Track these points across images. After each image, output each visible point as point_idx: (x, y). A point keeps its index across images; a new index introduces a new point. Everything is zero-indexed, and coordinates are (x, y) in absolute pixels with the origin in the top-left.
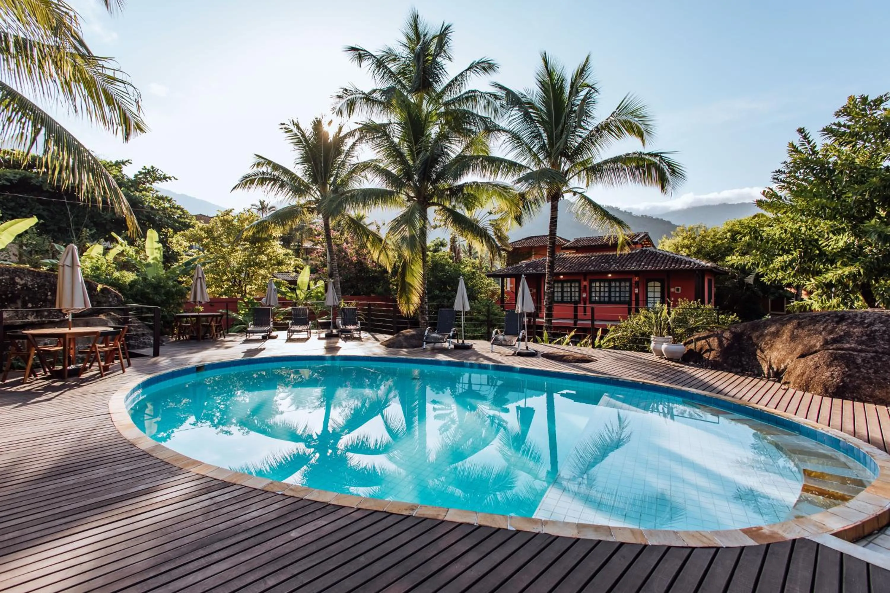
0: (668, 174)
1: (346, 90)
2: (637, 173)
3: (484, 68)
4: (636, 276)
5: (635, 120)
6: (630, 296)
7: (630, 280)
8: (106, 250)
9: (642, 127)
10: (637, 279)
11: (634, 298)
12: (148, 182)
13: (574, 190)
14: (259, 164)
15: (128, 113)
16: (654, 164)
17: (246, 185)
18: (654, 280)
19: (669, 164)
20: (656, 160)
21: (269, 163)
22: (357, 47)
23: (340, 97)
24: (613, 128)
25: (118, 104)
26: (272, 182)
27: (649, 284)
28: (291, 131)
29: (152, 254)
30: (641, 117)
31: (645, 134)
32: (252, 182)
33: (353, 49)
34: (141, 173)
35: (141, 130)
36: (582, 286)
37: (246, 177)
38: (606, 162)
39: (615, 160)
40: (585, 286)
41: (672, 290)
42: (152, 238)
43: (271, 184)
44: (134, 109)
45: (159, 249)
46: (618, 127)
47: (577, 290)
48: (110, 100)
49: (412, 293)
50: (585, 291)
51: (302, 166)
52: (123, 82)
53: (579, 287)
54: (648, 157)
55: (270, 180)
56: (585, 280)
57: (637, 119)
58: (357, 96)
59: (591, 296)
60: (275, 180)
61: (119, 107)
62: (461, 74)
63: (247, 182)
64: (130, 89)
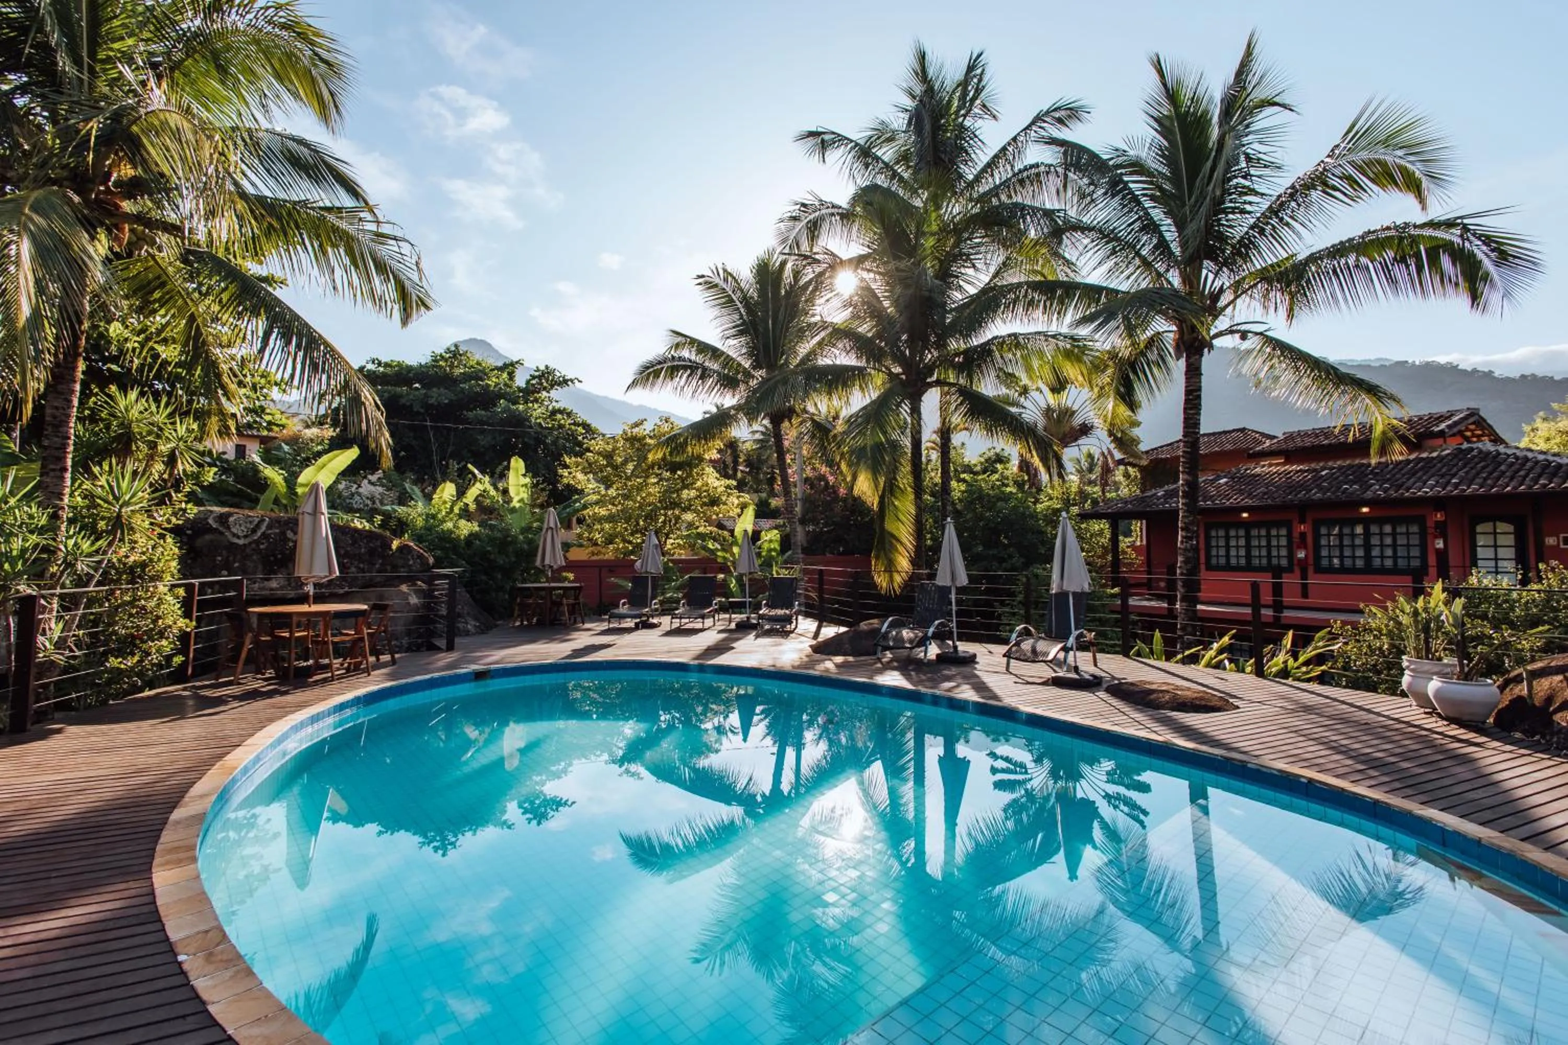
0: (1488, 264)
1: (804, 205)
2: (1399, 272)
3: (1060, 121)
4: (1437, 510)
5: (1394, 158)
6: (1424, 557)
7: (1421, 521)
8: (461, 493)
9: (1417, 170)
10: (1439, 516)
11: (1432, 560)
12: (545, 389)
13: (1243, 327)
14: (677, 346)
15: (407, 283)
16: (1448, 247)
17: (648, 379)
18: (1494, 518)
19: (1487, 240)
20: (1453, 236)
21: (693, 341)
22: (820, 130)
23: (795, 219)
24: (1336, 182)
25: (393, 273)
26: (689, 372)
27: (1479, 529)
28: (716, 286)
29: (518, 494)
30: (1411, 148)
31: (1425, 183)
32: (657, 374)
33: (812, 134)
34: (533, 377)
35: (427, 307)
36: (1296, 535)
37: (648, 368)
38: (1313, 258)
39: (1338, 251)
40: (1303, 535)
41: (1551, 541)
42: (517, 470)
43: (685, 375)
44: (415, 277)
45: (525, 485)
46: (1350, 179)
47: (1283, 542)
48: (382, 267)
49: (897, 550)
50: (1303, 545)
51: (735, 342)
52: (395, 238)
53: (1289, 536)
54: (1428, 232)
55: (685, 368)
56: (1302, 521)
57: (1400, 153)
58: (823, 212)
59: (1318, 557)
60: (691, 368)
61: (395, 277)
62: (1015, 139)
63: (649, 374)
64: (406, 248)
